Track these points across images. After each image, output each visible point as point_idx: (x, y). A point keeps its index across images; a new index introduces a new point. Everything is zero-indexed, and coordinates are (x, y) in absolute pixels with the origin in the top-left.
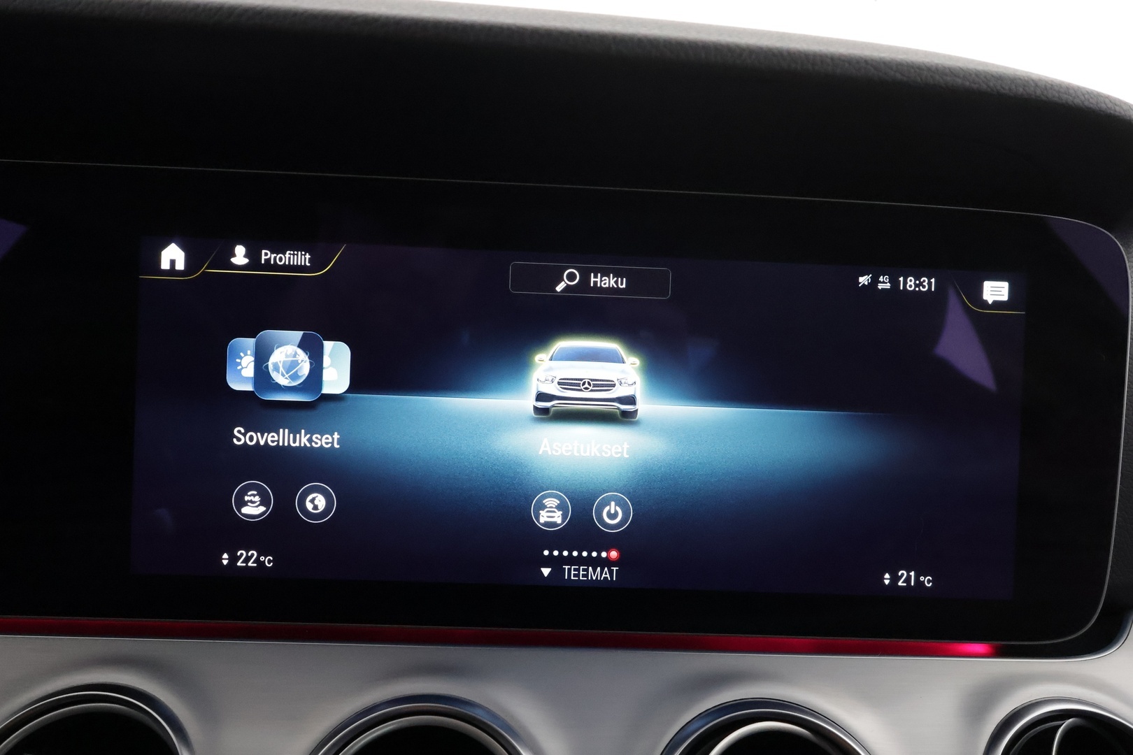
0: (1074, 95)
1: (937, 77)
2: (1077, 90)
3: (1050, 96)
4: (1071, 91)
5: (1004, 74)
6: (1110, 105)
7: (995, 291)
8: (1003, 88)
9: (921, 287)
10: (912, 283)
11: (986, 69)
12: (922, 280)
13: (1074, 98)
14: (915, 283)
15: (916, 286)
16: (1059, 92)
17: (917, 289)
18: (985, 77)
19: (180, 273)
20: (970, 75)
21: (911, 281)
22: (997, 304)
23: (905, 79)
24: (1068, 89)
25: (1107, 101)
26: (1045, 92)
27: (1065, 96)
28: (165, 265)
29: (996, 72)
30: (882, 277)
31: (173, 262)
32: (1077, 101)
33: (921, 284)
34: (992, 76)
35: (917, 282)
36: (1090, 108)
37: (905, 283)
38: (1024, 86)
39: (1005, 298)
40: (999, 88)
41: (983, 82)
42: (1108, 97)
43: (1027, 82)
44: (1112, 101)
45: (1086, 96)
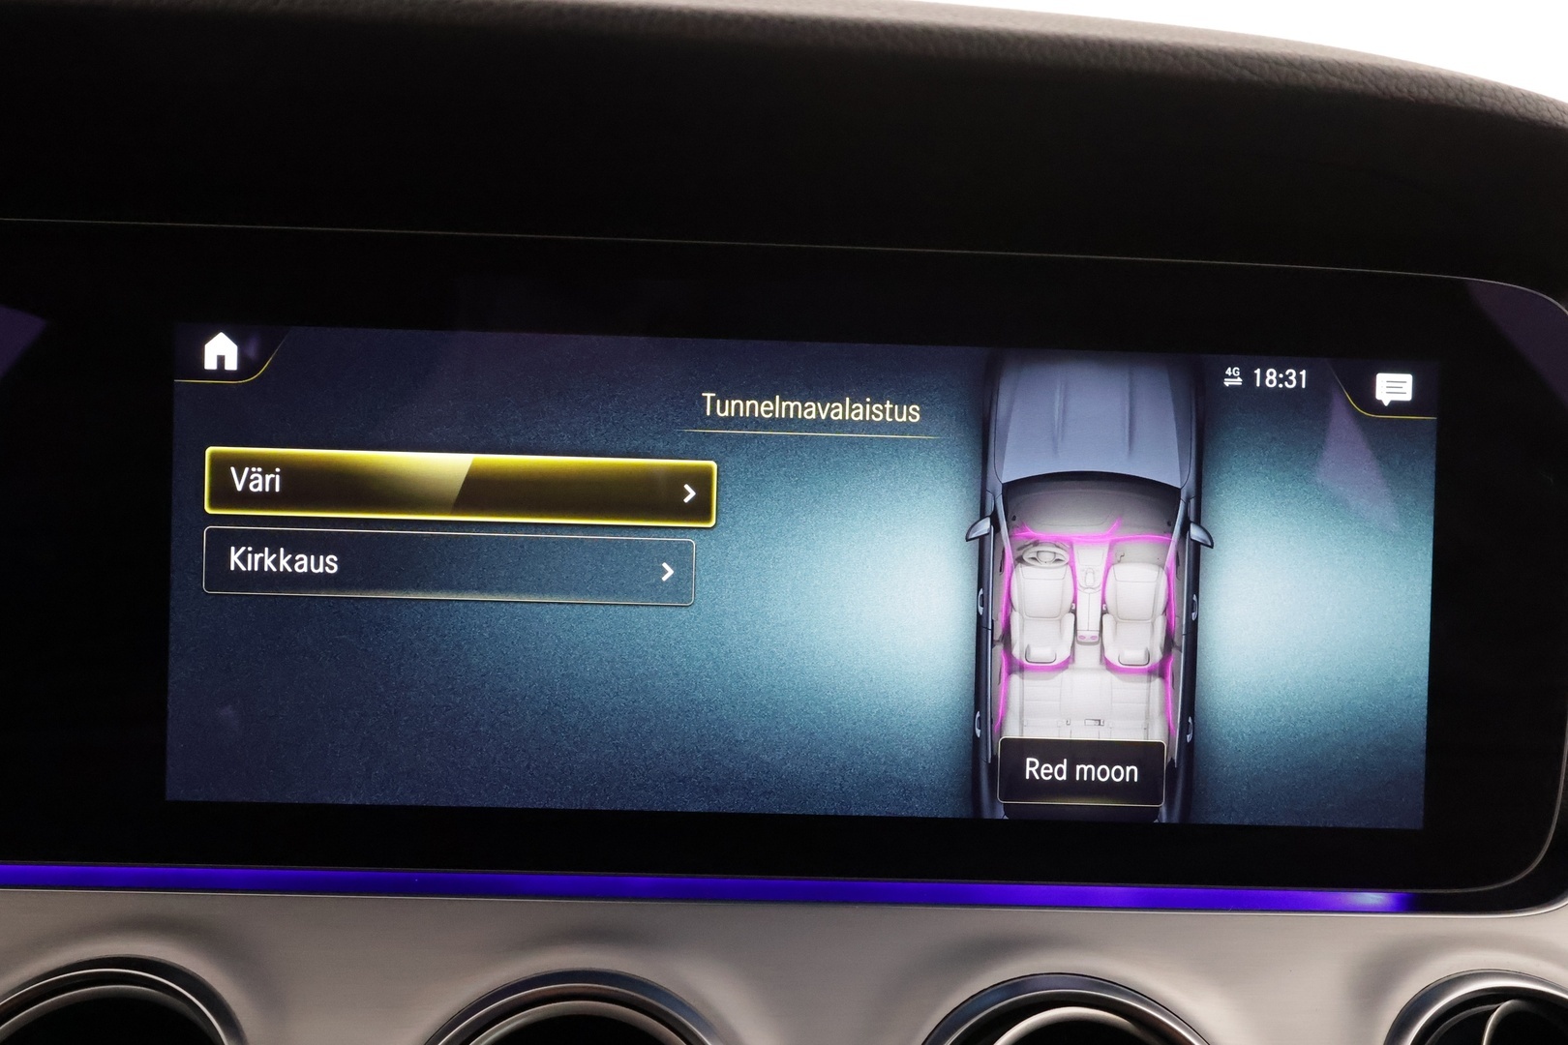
0: (1503, 99)
1: (1304, 75)
2: (1508, 92)
3: (1468, 100)
4: (1499, 94)
5: (1401, 69)
6: (1557, 114)
7: (1394, 387)
8: (1400, 91)
9: (1286, 383)
10: (1273, 378)
11: (1374, 62)
12: (1287, 373)
13: (1504, 103)
14: (1277, 377)
15: (1279, 381)
16: (1481, 95)
17: (1281, 386)
18: (1373, 74)
19: (230, 375)
20: (1352, 71)
21: (1271, 374)
22: (1397, 407)
24: (1495, 90)
25: (1552, 107)
26: (1461, 95)
27: (1490, 100)
28: (210, 364)
29: (1389, 67)
30: (1229, 369)
31: (221, 360)
32: (1508, 108)
33: (1287, 378)
34: (1384, 73)
35: (1281, 376)
36: (1528, 119)
37: (1263, 377)
38: (1430, 86)
39: (1408, 397)
40: (1393, 89)
41: (1371, 81)
42: (1553, 102)
43: (1435, 81)
44: (1561, 108)
45: (1521, 100)
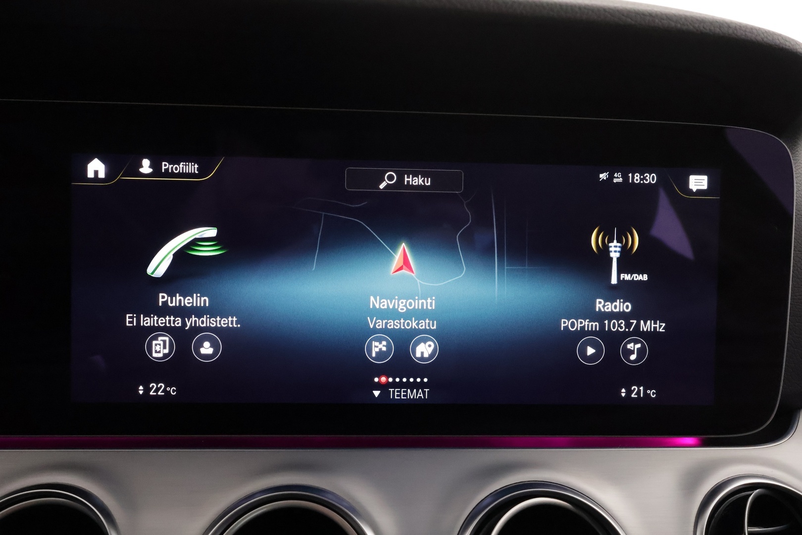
0: (756, 33)
1: (657, 21)
2: (758, 30)
3: (739, 34)
4: (754, 31)
5: (706, 18)
6: (782, 41)
7: (698, 182)
8: (705, 29)
9: (645, 181)
10: (638, 178)
11: (692, 15)
12: (645, 176)
13: (757, 35)
14: (640, 178)
15: (641, 179)
16: (745, 31)
17: (642, 182)
18: (692, 21)
19: (101, 180)
20: (681, 19)
21: (637, 176)
22: (700, 192)
23: (633, 22)
24: (752, 29)
25: (780, 38)
26: (736, 32)
27: (750, 34)
28: (91, 175)
29: (700, 17)
30: (616, 174)
31: (96, 172)
32: (759, 38)
33: (645, 178)
34: (697, 20)
35: (642, 177)
36: (768, 43)
37: (633, 178)
38: (720, 27)
39: (705, 187)
40: (702, 28)
41: (690, 24)
42: (780, 35)
43: (722, 24)
44: (784, 38)
45: (765, 34)
